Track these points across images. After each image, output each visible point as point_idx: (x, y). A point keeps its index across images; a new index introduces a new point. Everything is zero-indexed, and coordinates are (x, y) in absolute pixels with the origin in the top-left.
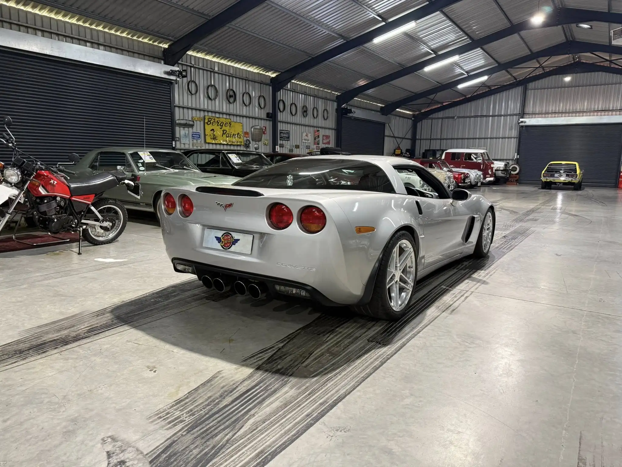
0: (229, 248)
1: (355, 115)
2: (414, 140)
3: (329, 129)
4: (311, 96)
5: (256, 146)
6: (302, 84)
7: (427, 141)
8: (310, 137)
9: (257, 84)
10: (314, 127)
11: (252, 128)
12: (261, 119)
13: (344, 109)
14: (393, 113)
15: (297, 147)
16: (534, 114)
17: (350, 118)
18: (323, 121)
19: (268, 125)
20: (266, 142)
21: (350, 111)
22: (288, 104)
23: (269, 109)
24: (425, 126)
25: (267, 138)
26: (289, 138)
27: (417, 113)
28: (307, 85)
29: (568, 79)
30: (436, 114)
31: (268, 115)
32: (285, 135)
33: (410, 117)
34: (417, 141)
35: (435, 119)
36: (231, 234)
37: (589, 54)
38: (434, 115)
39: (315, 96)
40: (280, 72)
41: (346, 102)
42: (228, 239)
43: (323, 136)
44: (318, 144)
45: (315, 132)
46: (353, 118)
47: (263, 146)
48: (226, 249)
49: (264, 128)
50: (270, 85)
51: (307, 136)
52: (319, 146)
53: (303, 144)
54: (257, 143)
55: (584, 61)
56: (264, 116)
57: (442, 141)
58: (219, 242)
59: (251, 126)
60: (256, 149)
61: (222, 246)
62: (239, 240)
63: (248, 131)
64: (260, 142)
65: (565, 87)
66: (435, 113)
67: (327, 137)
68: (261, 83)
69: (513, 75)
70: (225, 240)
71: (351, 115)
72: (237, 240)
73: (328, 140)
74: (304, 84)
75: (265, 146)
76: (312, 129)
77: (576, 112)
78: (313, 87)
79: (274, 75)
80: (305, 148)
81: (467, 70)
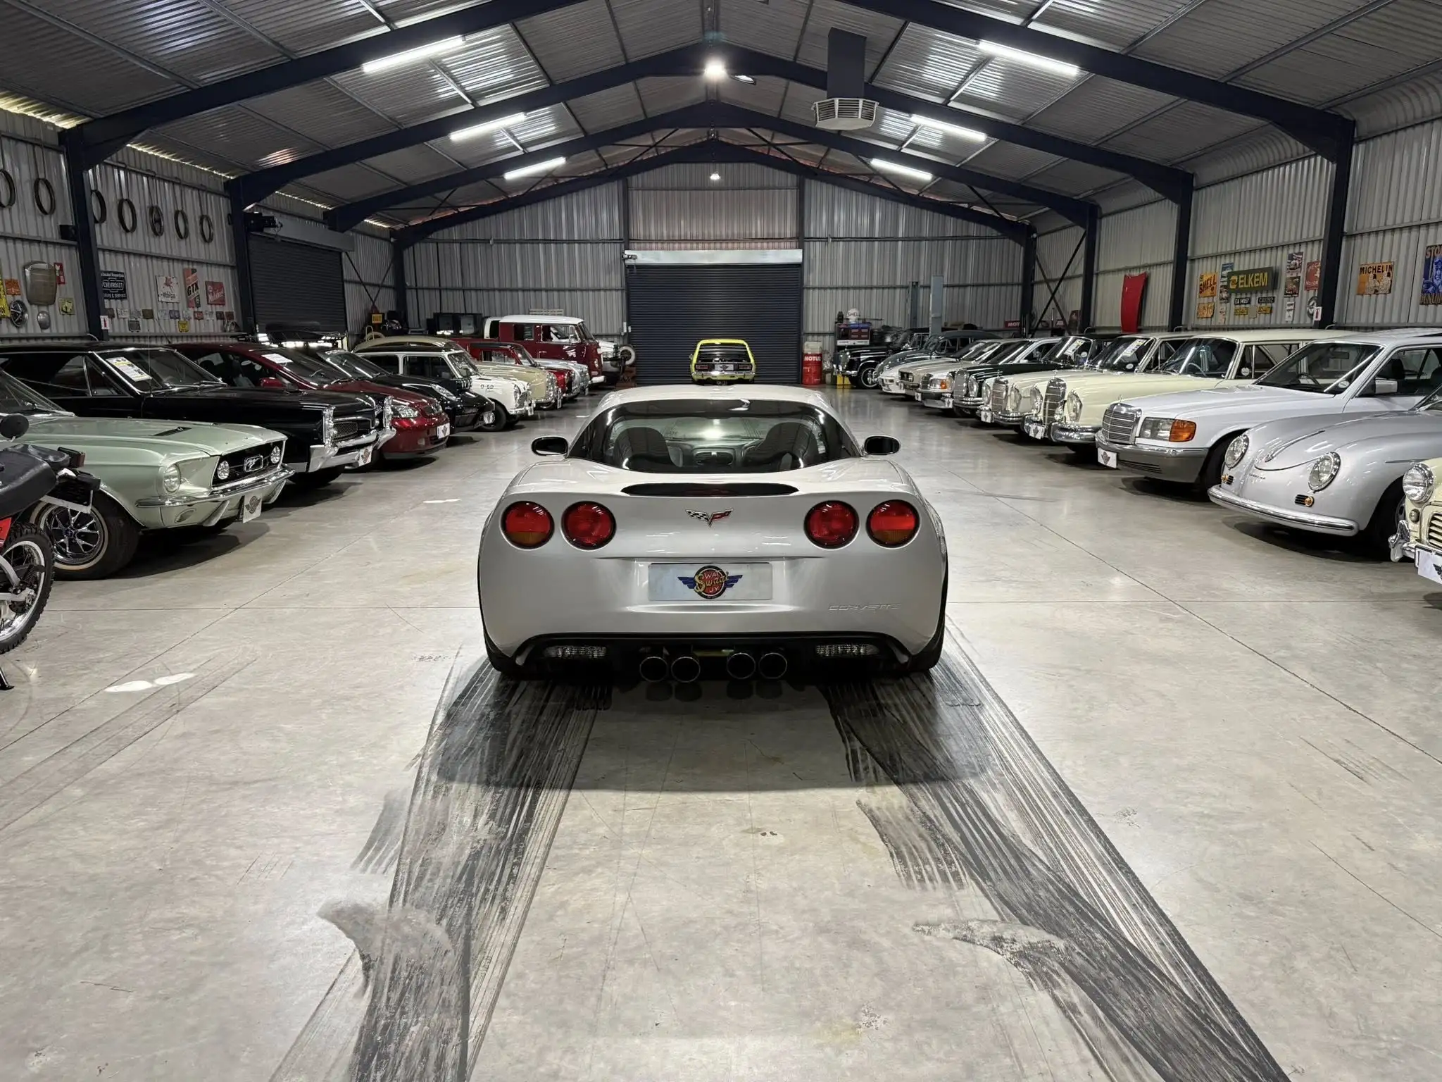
1: (282, 233)
2: (400, 289)
3: (219, 265)
4: (165, 180)
5: (41, 317)
6: (140, 149)
7: (433, 293)
8: (177, 290)
9: (22, 146)
10: (183, 261)
11: (24, 268)
12: (46, 243)
13: (250, 214)
14: (358, 227)
15: (148, 315)
16: (647, 242)
17: (271, 239)
18: (202, 245)
19: (68, 258)
20: (67, 304)
21: (271, 222)
22: (111, 201)
23: (66, 215)
24: (422, 257)
25: (70, 292)
26: (124, 291)
27: (401, 226)
28: (151, 153)
30: (446, 231)
31: (64, 231)
32: (113, 285)
33: (384, 236)
34: (409, 293)
35: (444, 242)
37: (744, 131)
38: (440, 232)
39: (174, 182)
40: (86, 115)
41: (257, 199)
42: (712, 579)
43: (207, 283)
44: (198, 305)
45: (186, 274)
46: (279, 240)
47: (60, 317)
49: (58, 268)
50: (60, 152)
51: (168, 284)
52: (200, 309)
53: (160, 308)
54: (44, 309)
55: (724, 140)
56: (53, 234)
57: (468, 293)
58: (690, 587)
59: (22, 263)
60: (44, 325)
61: (700, 593)
63: (15, 277)
64: (51, 308)
65: (709, 189)
66: (443, 228)
67: (217, 286)
68: (33, 143)
69: (604, 156)
70: (705, 581)
71: (271, 231)
72: (735, 579)
73: (218, 295)
74: (145, 150)
75: (66, 316)
76: (178, 267)
77: (721, 241)
78: (166, 157)
79: (68, 124)
80: (167, 317)
81: (522, 141)
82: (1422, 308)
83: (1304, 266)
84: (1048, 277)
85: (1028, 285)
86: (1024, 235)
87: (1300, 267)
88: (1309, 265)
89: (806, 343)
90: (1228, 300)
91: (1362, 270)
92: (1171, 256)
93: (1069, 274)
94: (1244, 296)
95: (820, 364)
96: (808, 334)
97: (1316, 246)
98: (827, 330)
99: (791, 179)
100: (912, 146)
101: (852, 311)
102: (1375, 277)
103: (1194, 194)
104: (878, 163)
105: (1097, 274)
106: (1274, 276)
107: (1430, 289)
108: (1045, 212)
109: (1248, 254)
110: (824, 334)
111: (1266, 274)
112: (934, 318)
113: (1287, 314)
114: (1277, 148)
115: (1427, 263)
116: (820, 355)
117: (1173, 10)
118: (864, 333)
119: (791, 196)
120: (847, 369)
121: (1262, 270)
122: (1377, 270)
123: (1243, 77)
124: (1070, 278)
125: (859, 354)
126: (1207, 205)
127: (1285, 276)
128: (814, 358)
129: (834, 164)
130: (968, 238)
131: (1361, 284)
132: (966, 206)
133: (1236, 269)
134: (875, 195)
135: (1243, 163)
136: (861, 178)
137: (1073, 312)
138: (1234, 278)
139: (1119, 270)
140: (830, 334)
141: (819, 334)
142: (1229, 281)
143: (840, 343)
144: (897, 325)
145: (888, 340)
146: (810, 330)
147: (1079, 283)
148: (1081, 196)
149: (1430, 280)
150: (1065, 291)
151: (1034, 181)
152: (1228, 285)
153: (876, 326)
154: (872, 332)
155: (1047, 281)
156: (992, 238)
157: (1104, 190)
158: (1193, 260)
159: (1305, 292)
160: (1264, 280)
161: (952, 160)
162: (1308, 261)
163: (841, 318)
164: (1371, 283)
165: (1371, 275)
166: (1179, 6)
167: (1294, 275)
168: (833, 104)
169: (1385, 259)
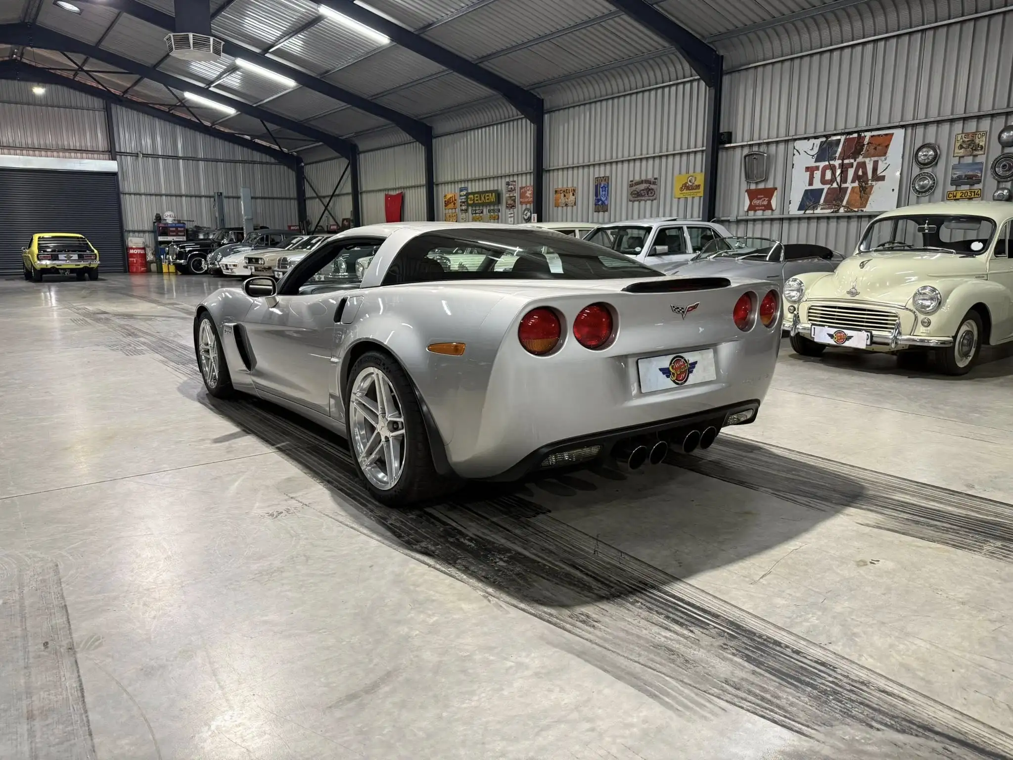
0: (685, 381)
29: (39, 91)
36: (682, 357)
42: (680, 367)
48: (682, 384)
55: (27, 61)
58: (668, 377)
61: (674, 381)
62: (696, 363)
65: (35, 105)
70: (676, 369)
72: (694, 365)
82: (596, 214)
83: (518, 190)
84: (320, 195)
85: (301, 199)
86: (294, 163)
87: (515, 190)
88: (521, 188)
89: (129, 239)
90: (466, 211)
91: (556, 192)
92: (423, 181)
93: (337, 192)
94: (477, 208)
95: (144, 256)
96: (129, 231)
97: (528, 176)
98: (146, 229)
99: (98, 103)
100: (219, 86)
101: (168, 213)
102: (565, 196)
103: (434, 141)
104: (190, 96)
105: (361, 193)
106: (498, 195)
107: (600, 203)
108: (320, 145)
109: (477, 181)
110: (144, 232)
111: (494, 194)
112: (247, 220)
113: (510, 219)
114: (495, 113)
115: (596, 187)
116: (144, 249)
117: (458, 8)
118: (181, 231)
119: (100, 116)
120: (176, 259)
121: (491, 192)
122: (565, 192)
123: (486, 63)
124: (338, 195)
125: (184, 247)
126: (444, 149)
127: (505, 196)
128: (139, 251)
129: (138, 94)
130: (254, 162)
131: (557, 200)
132: (248, 137)
133: (469, 191)
134: (175, 123)
135: (468, 121)
136: (162, 108)
137: (344, 220)
138: (471, 196)
139: (380, 190)
140: (149, 232)
141: (139, 232)
142: (467, 198)
143: (160, 239)
144: (205, 226)
145: (201, 237)
146: (131, 228)
147: (349, 199)
148: (344, 137)
149: (599, 198)
150: (334, 204)
151: (311, 123)
152: (467, 201)
153: (189, 226)
154: (187, 230)
155: (320, 198)
156: (272, 164)
157: (362, 134)
158: (437, 185)
159: (520, 206)
160: (493, 198)
161: (249, 101)
162: (520, 186)
163: (159, 218)
164: (562, 200)
165: (562, 195)
166: (463, 5)
167: (511, 195)
168: (187, 38)
169: (570, 185)
